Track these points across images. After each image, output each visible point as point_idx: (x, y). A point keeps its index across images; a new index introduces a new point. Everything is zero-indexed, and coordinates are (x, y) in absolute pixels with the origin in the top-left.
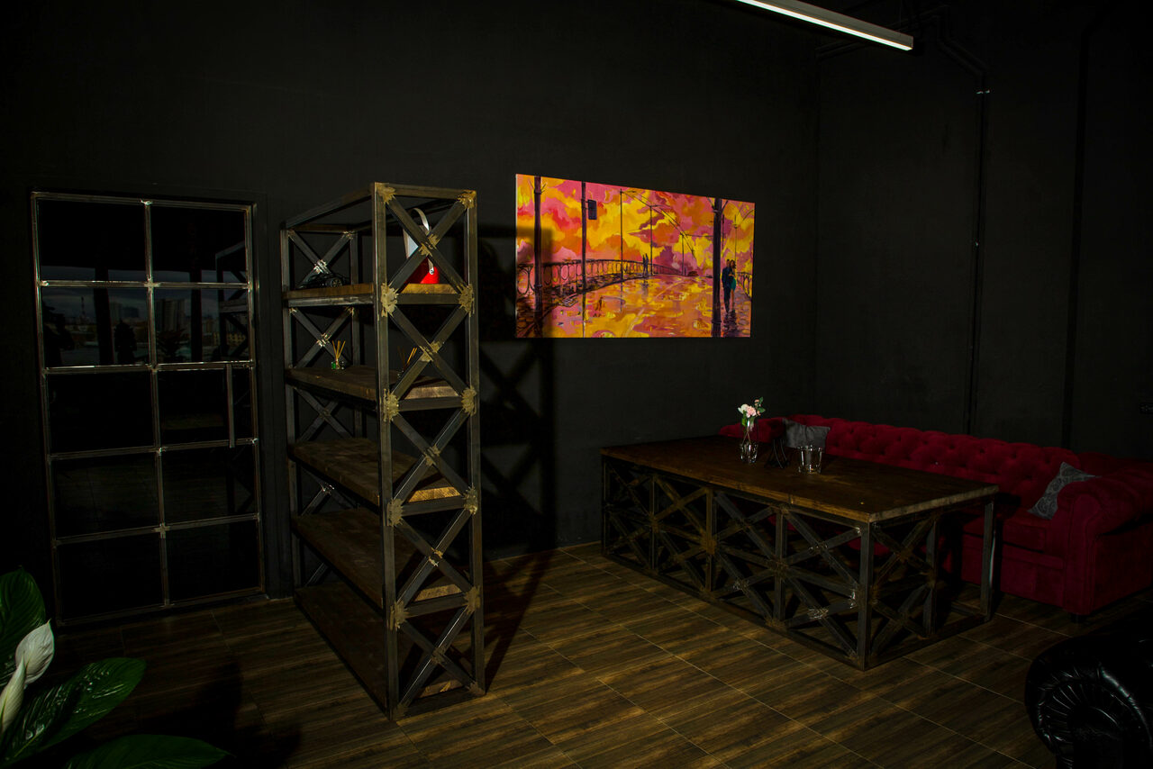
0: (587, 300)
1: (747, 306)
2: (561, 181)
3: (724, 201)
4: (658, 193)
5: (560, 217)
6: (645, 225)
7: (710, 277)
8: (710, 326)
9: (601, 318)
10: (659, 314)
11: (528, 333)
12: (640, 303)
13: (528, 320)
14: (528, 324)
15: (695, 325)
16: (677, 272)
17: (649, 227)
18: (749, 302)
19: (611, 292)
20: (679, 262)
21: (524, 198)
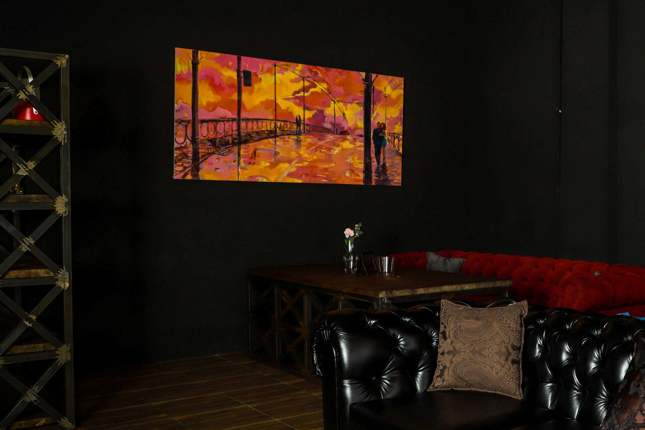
0: (242, 151)
1: (398, 160)
2: (218, 55)
3: (374, 76)
4: (311, 67)
5: (217, 82)
6: (298, 92)
7: (361, 136)
8: (362, 176)
9: (255, 166)
10: (312, 164)
11: (185, 175)
12: (293, 154)
13: (185, 165)
14: (185, 168)
15: (347, 174)
16: (329, 131)
17: (302, 94)
18: (400, 158)
19: (265, 145)
20: (331, 123)
21: (182, 66)
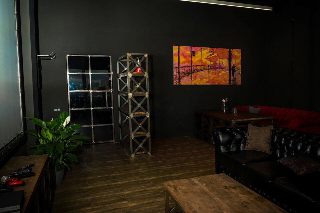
0: (192, 75)
1: (240, 76)
2: (185, 47)
3: (232, 49)
4: (212, 48)
5: (185, 55)
6: (208, 56)
7: (228, 69)
8: (228, 82)
9: (196, 80)
10: (213, 79)
11: (177, 83)
12: (207, 76)
13: (177, 80)
14: (177, 81)
15: (224, 81)
16: (218, 68)
17: (209, 57)
18: (240, 75)
19: (199, 74)
20: (218, 66)
21: (175, 51)
